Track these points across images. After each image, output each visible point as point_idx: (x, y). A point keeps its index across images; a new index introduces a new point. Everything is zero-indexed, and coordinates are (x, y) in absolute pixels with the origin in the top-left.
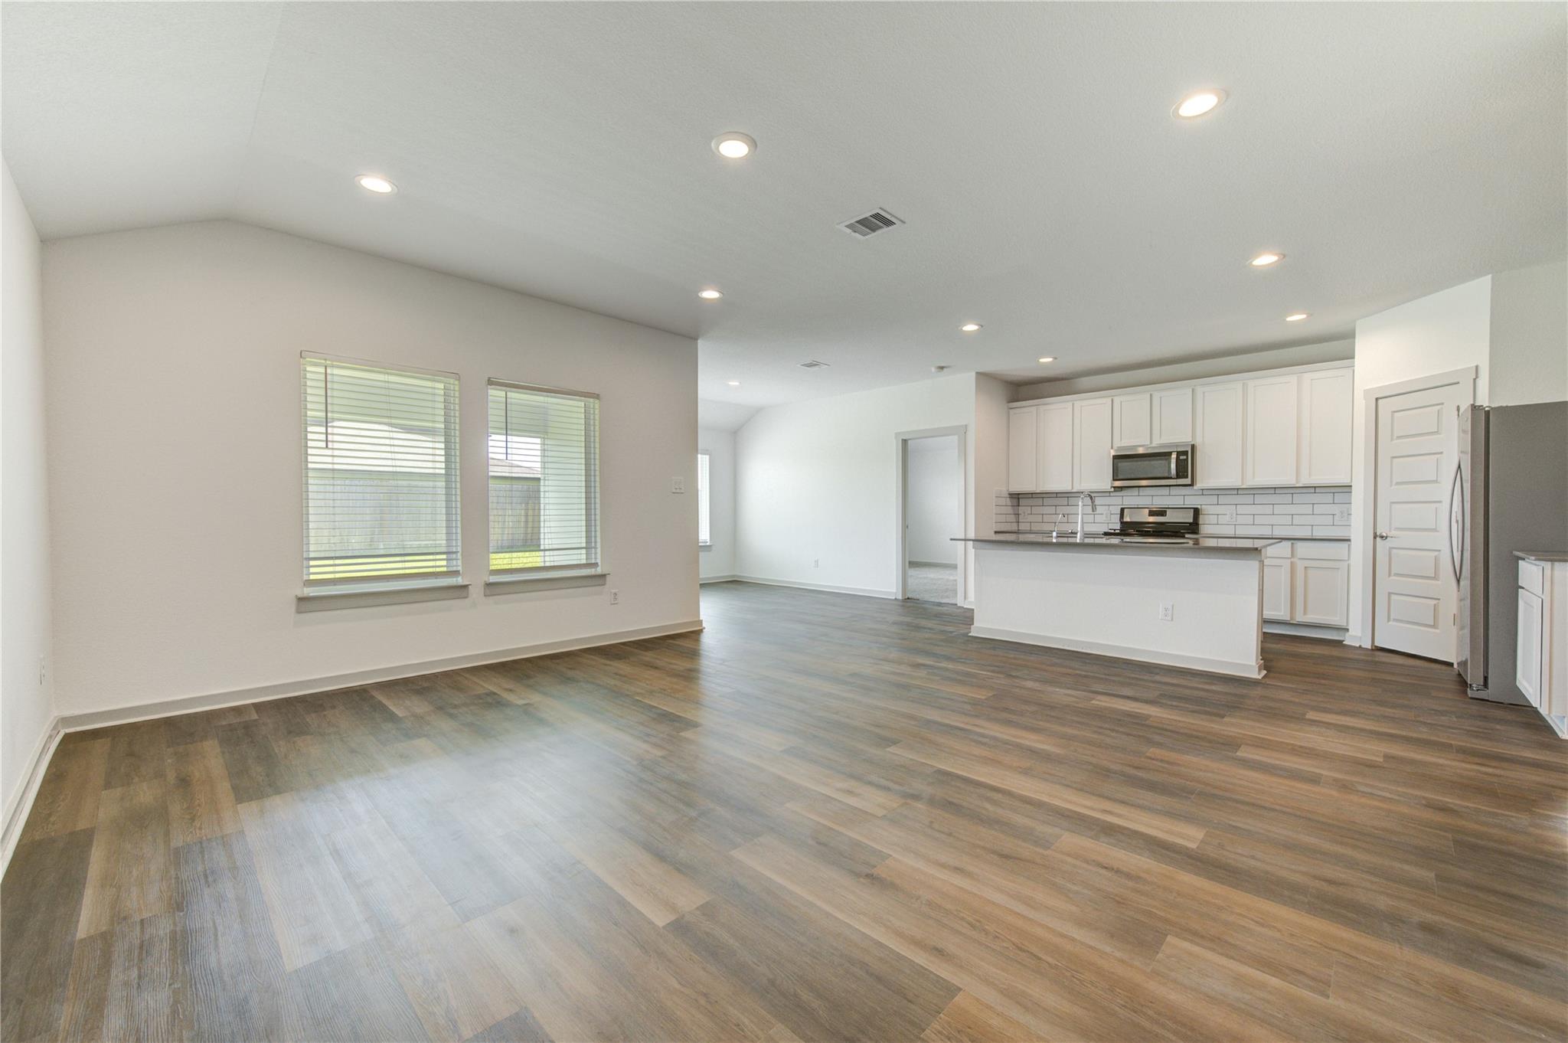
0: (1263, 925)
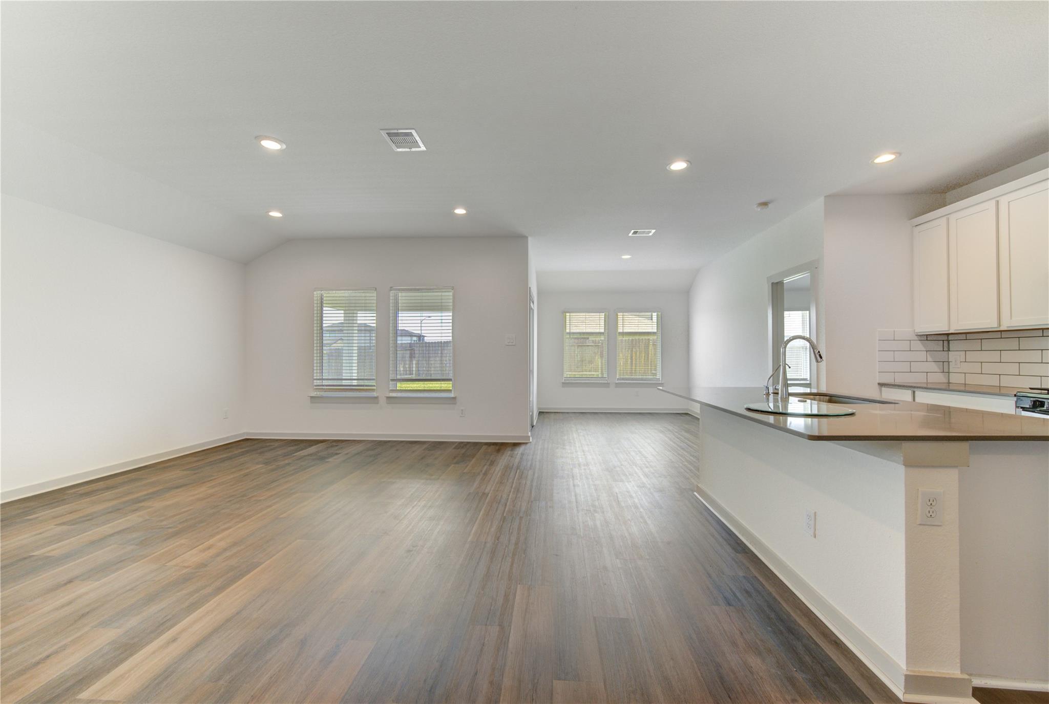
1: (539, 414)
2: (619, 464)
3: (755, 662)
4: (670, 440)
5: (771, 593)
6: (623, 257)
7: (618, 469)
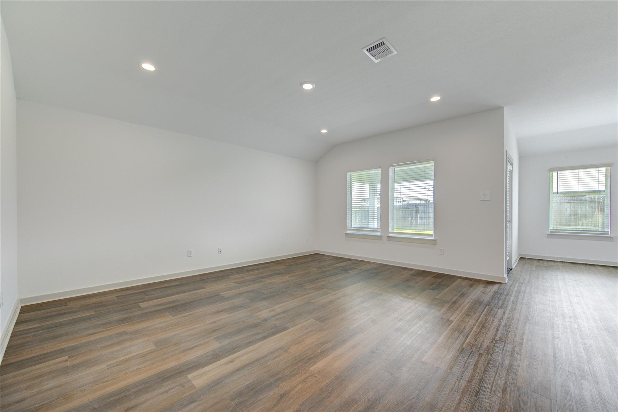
0: (138, 369)
1: (519, 259)
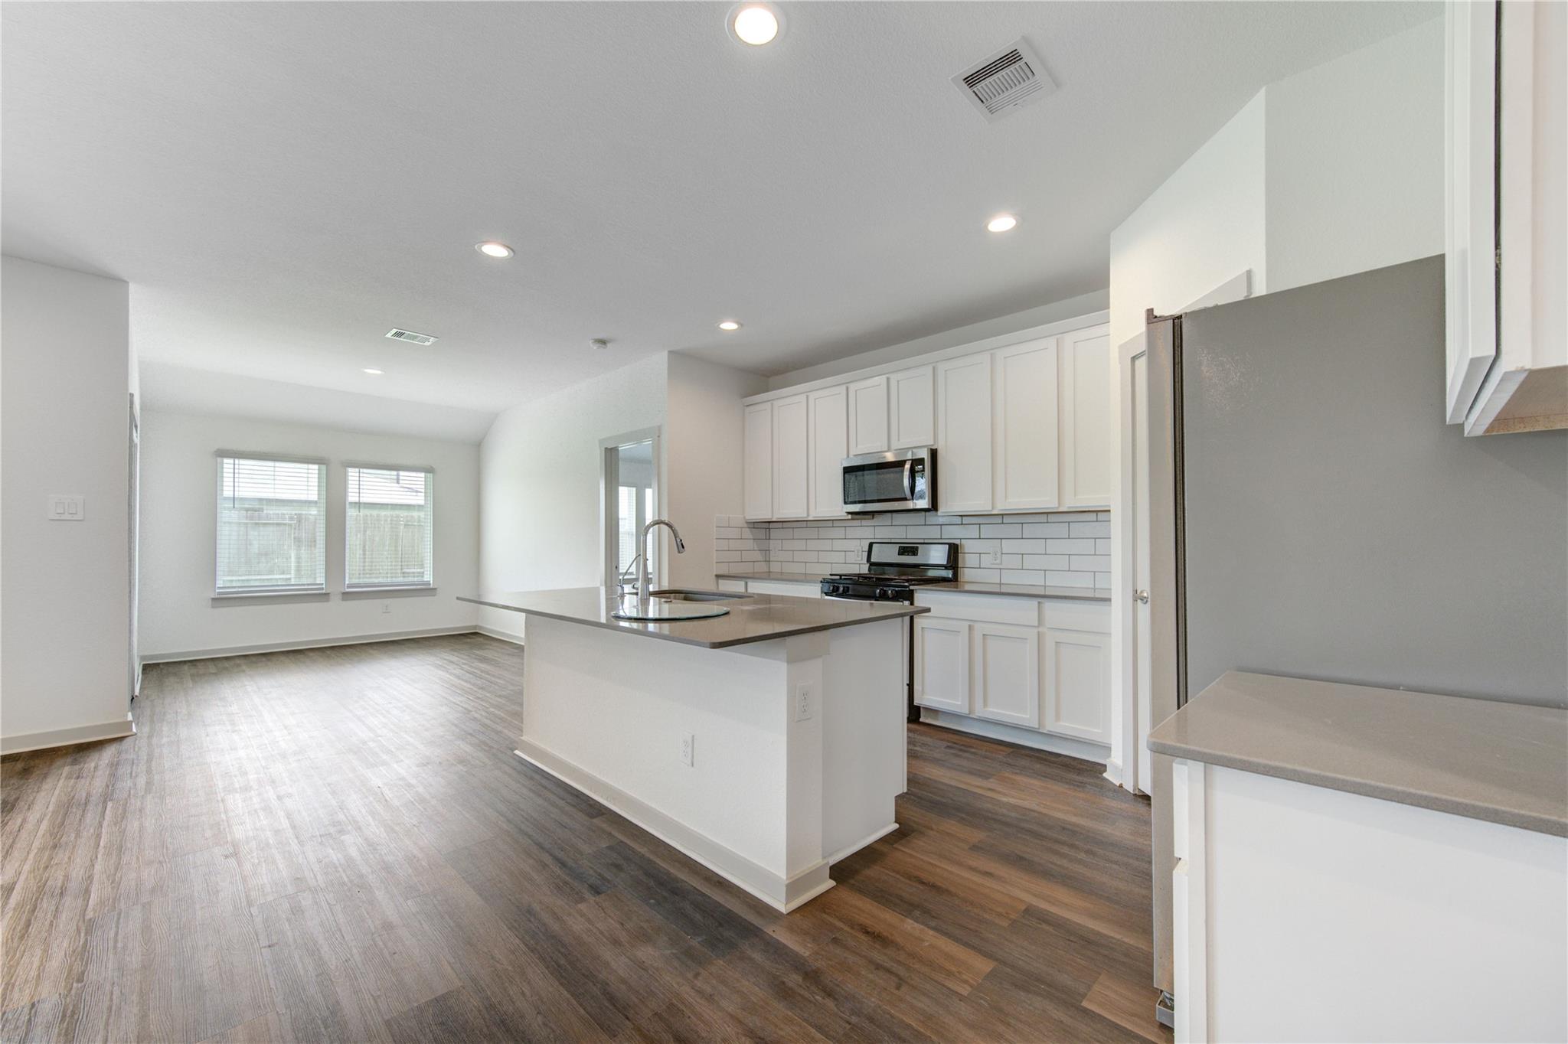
1: (143, 670)
2: (372, 735)
3: (646, 953)
4: (458, 677)
5: (643, 855)
6: (366, 370)
7: (372, 744)
